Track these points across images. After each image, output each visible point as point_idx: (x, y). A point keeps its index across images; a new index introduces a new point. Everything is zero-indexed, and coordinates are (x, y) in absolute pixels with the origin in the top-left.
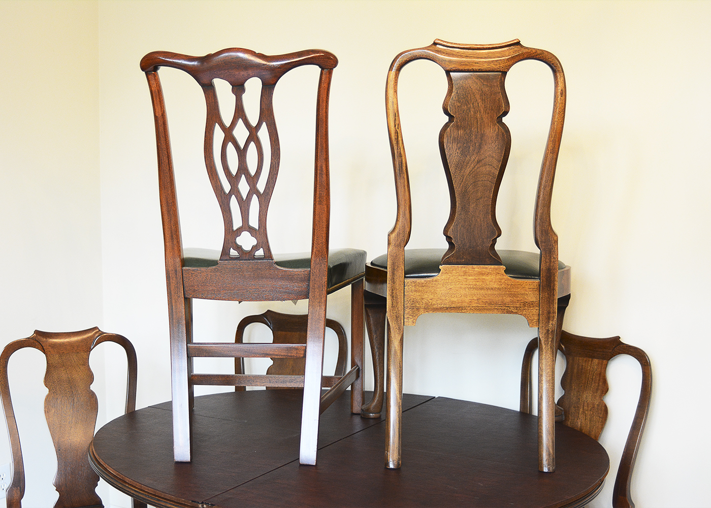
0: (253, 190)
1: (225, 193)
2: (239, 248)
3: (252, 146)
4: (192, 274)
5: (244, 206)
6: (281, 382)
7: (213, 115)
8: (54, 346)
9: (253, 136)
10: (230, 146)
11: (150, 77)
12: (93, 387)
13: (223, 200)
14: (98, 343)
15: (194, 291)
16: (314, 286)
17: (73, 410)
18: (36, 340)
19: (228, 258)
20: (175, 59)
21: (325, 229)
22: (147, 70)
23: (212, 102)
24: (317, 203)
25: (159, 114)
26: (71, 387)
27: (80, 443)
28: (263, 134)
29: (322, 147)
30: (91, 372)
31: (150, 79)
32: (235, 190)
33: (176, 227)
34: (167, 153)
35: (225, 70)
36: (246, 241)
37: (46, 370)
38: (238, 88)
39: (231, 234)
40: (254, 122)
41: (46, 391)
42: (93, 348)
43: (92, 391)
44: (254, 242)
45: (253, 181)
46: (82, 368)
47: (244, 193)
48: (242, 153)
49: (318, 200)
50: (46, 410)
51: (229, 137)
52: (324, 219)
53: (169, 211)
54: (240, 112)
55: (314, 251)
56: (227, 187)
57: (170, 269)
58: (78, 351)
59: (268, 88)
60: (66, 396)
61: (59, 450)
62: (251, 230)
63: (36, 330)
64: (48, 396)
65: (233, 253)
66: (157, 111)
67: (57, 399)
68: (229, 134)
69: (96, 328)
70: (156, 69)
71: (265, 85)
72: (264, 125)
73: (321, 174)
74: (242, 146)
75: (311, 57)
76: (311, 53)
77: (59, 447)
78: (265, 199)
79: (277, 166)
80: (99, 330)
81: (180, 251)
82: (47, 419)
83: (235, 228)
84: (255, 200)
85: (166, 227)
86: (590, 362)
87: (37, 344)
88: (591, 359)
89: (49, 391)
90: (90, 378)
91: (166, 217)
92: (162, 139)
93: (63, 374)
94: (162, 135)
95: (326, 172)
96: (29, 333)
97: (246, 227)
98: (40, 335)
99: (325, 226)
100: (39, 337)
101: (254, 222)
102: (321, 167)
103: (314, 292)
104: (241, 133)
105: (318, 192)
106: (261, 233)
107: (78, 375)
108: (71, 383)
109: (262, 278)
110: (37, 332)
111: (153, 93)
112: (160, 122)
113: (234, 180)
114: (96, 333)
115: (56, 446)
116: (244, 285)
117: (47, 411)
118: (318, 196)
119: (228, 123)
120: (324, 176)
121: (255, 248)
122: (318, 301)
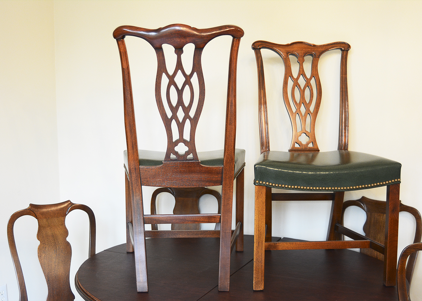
0: (187, 116)
1: (168, 118)
2: (176, 153)
3: (187, 87)
4: (146, 170)
5: (181, 126)
6: (195, 235)
7: (162, 67)
8: (43, 214)
9: (188, 82)
10: (172, 88)
11: (119, 42)
12: (68, 239)
13: (167, 123)
14: (70, 211)
15: (147, 181)
16: (226, 177)
17: (56, 254)
18: (31, 210)
19: (169, 160)
20: (137, 31)
21: (233, 141)
22: (117, 38)
23: (161, 59)
24: (229, 124)
25: (125, 67)
26: (54, 240)
27: (61, 275)
28: (195, 80)
29: (233, 88)
30: (67, 229)
31: (120, 44)
32: (175, 117)
33: (135, 141)
34: (130, 92)
35: (171, 38)
36: (182, 149)
37: (37, 229)
38: (179, 50)
39: (172, 145)
40: (188, 72)
41: (39, 243)
42: (68, 214)
43: (68, 242)
44: (186, 149)
45: (186, 110)
46: (61, 227)
47: (181, 118)
48: (180, 92)
49: (229, 122)
50: (39, 255)
51: (172, 82)
52: (233, 134)
53: (131, 131)
54: (179, 66)
55: (226, 155)
56: (169, 114)
57: (132, 167)
58: (58, 216)
59: (199, 50)
60: (51, 246)
61: (49, 281)
62: (185, 142)
63: (30, 204)
64: (40, 246)
65: (173, 156)
66: (124, 65)
67: (46, 247)
68: (171, 79)
69: (69, 201)
70: (124, 37)
71: (196, 48)
72: (195, 74)
73: (231, 105)
74: (180, 88)
75: (228, 30)
76: (227, 27)
77: (48, 279)
78: (194, 122)
79: (203, 101)
80: (71, 202)
81: (138, 155)
82: (40, 261)
83: (174, 141)
84: (188, 122)
85: (129, 141)
86: (382, 216)
87: (32, 212)
88: (382, 214)
89: (41, 243)
90: (66, 233)
91: (129, 134)
92: (127, 83)
93: (49, 232)
94: (127, 80)
95: (235, 104)
96: (27, 206)
97: (181, 139)
98: (33, 207)
99: (233, 139)
100: (33, 208)
101: (187, 136)
102: (232, 101)
103: (226, 181)
104: (180, 79)
105: (229, 117)
106: (191, 144)
107: (58, 232)
108: (54, 236)
109: (192, 172)
110: (31, 205)
111: (122, 53)
112: (126, 73)
113: (174, 110)
114: (69, 204)
115: (46, 278)
116: (180, 177)
117: (40, 257)
118: (229, 119)
119: (171, 73)
120: (233, 107)
121: (187, 153)
122: (228, 186)
